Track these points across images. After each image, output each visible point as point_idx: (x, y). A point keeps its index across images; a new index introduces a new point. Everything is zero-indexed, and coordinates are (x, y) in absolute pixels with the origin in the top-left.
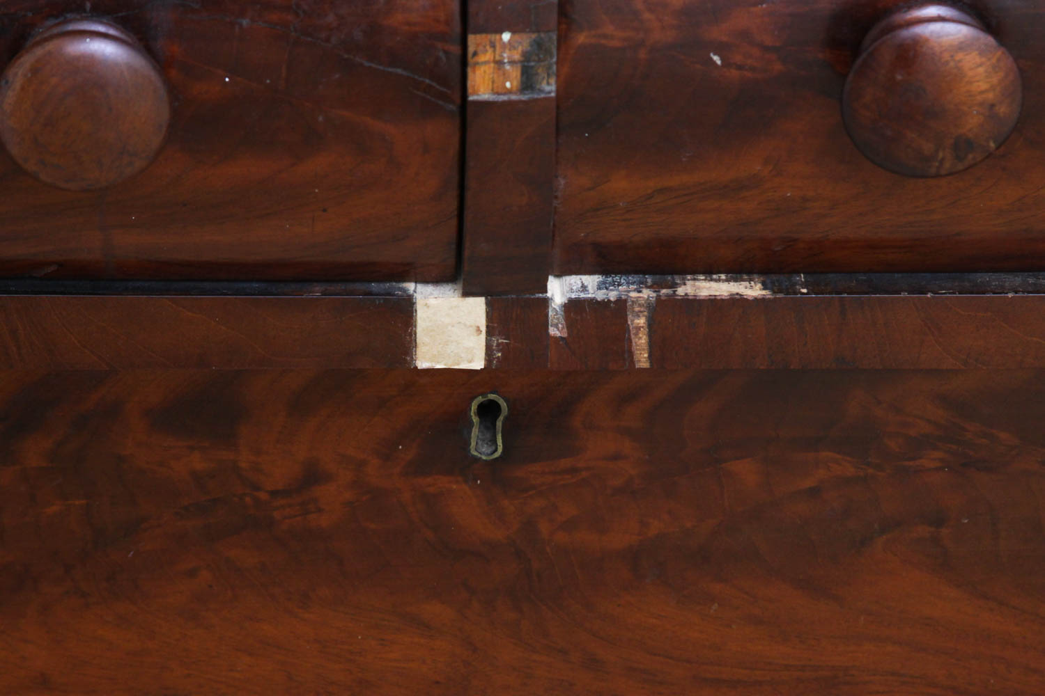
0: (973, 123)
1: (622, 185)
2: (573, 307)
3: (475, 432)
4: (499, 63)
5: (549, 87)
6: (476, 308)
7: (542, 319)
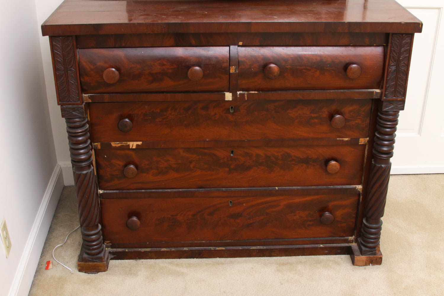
0: (276, 74)
1: (244, 82)
2: (240, 94)
3: (231, 110)
4: (233, 69)
5: (237, 72)
6: (231, 94)
7: (237, 95)
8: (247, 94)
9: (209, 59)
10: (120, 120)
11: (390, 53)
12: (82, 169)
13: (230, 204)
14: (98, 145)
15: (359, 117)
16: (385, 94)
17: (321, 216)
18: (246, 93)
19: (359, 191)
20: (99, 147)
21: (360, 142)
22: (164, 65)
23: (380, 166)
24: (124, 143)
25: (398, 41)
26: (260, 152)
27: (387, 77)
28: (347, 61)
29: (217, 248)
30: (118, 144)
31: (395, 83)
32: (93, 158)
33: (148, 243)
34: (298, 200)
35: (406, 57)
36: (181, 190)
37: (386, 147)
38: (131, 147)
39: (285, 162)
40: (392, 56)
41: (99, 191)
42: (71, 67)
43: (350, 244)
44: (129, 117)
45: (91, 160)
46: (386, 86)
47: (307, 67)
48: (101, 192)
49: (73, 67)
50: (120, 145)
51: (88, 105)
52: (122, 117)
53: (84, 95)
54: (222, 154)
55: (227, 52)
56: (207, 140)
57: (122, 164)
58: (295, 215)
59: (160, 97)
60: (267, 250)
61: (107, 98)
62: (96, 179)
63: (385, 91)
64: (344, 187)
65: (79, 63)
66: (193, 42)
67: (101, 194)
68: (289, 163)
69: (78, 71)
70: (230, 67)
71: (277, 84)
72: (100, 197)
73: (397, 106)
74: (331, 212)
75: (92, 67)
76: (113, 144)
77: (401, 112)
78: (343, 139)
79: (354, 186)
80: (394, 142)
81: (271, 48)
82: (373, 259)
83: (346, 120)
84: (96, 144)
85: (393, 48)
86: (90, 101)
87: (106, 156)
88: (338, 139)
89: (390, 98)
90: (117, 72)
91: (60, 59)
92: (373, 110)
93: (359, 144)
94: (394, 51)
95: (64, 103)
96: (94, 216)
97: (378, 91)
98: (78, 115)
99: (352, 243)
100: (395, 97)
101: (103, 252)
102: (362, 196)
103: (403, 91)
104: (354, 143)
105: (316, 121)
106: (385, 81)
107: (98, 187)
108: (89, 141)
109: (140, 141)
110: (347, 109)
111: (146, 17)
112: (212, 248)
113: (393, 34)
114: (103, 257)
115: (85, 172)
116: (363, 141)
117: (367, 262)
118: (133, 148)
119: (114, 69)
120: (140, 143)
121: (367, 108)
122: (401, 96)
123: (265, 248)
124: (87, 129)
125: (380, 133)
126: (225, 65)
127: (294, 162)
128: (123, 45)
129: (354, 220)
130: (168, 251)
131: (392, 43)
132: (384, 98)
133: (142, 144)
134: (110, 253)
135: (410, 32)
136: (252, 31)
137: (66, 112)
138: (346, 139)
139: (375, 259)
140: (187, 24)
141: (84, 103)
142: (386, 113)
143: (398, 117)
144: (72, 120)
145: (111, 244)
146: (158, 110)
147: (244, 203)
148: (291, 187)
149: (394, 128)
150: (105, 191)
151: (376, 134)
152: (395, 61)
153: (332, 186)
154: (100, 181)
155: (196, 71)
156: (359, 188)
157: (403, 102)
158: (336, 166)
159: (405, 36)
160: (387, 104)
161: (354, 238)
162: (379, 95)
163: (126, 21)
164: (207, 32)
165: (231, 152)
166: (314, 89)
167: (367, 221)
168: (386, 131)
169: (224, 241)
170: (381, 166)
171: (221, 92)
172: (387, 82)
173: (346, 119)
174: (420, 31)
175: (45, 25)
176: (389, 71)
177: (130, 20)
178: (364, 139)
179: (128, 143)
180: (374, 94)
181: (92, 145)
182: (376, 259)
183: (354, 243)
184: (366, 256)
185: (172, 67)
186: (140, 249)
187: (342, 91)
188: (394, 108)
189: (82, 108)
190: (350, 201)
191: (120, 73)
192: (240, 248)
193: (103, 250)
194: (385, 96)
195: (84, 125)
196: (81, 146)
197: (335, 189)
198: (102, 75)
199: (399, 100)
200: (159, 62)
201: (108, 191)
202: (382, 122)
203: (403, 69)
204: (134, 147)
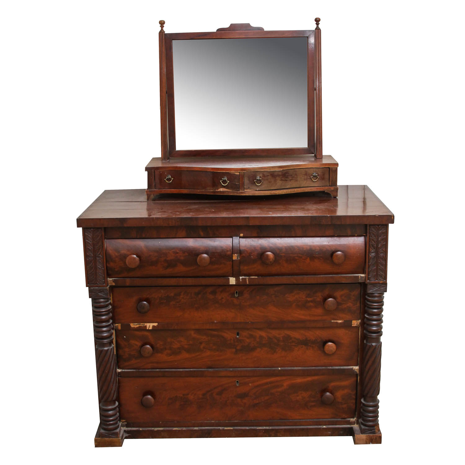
0: (271, 260)
1: (245, 268)
2: (242, 278)
3: (235, 294)
4: (235, 257)
5: (239, 259)
6: (234, 279)
7: (240, 280)
8: (249, 279)
9: (216, 248)
10: (139, 303)
11: (369, 242)
12: (104, 345)
13: (237, 384)
14: (119, 326)
15: (350, 301)
16: (368, 277)
17: (322, 396)
18: (247, 277)
19: (356, 371)
20: (120, 328)
21: (353, 324)
22: (177, 253)
23: (370, 344)
24: (142, 325)
25: (375, 231)
26: (263, 334)
27: (369, 262)
28: (333, 248)
29: (226, 428)
30: (137, 325)
31: (376, 268)
32: (114, 336)
33: (161, 422)
34: (299, 380)
35: (384, 245)
36: (192, 370)
37: (375, 326)
38: (147, 328)
39: (286, 343)
40: (371, 244)
41: (117, 370)
42: (99, 254)
43: (352, 426)
44: (147, 300)
45: (112, 338)
46: (368, 271)
47: (299, 255)
48: (119, 370)
49: (101, 254)
50: (138, 326)
51: (112, 287)
52: (141, 300)
53: (108, 279)
54: (229, 335)
55: (230, 242)
56: (215, 322)
57: (139, 344)
58: (298, 396)
59: (173, 281)
60: (272, 430)
61: (128, 282)
62: (116, 358)
63: (368, 275)
64: (342, 368)
65: (106, 250)
66: (202, 234)
67: (119, 373)
68: (290, 344)
69: (105, 257)
70: (233, 255)
71: (274, 269)
72: (118, 376)
73: (380, 288)
74: (331, 393)
75: (117, 254)
76: (132, 325)
77: (385, 294)
78: (337, 321)
79: (351, 367)
80: (382, 322)
81: (268, 239)
82: (373, 438)
83: (338, 304)
84: (117, 325)
85: (372, 237)
86: (114, 284)
87: (125, 337)
88: (332, 321)
89: (373, 281)
90: (137, 258)
91: (90, 247)
92: (362, 294)
93: (352, 326)
94: (373, 240)
95: (92, 285)
96: (113, 392)
97: (363, 275)
98: (103, 296)
99: (354, 424)
100: (377, 280)
101: (119, 429)
102: (359, 376)
103: (384, 274)
104: (347, 325)
105: (311, 304)
106: (367, 266)
107: (117, 366)
108: (111, 321)
109: (156, 323)
110: (338, 294)
111: (163, 213)
112: (221, 428)
113: (370, 225)
114: (119, 433)
115: (106, 348)
116: (355, 323)
117: (367, 440)
118: (149, 329)
119: (135, 256)
120: (156, 324)
121: (356, 292)
122: (382, 280)
123: (271, 428)
124: (110, 309)
125: (369, 314)
126: (229, 253)
127: (294, 344)
128: (144, 236)
129: (354, 401)
130: (179, 430)
131: (370, 233)
132: (368, 281)
133: (157, 325)
134: (125, 431)
135: (384, 223)
136: (250, 224)
137: (93, 293)
138: (340, 321)
139: (374, 438)
140: (197, 219)
141: (109, 286)
142: (371, 295)
143: (383, 299)
144: (97, 301)
145: (126, 423)
146: (172, 295)
147: (250, 383)
148: (292, 368)
149: (380, 309)
150: (123, 370)
151: (366, 316)
152: (374, 248)
153: (331, 367)
154: (119, 360)
155: (204, 258)
156: (356, 368)
157: (386, 284)
158: (332, 347)
159: (380, 227)
160: (371, 287)
161: (355, 420)
162: (363, 279)
163: (146, 216)
164: (213, 225)
165: (237, 334)
166: (306, 274)
167: (365, 400)
168: (374, 312)
169: (232, 421)
170: (372, 345)
171: (226, 276)
172: (369, 267)
173: (337, 302)
174: (393, 222)
175: (80, 219)
176: (370, 257)
177: (150, 215)
178: (356, 321)
179: (146, 324)
180: (360, 278)
181: (113, 325)
182: (376, 438)
183: (356, 424)
184: (366, 435)
185: (185, 255)
186: (153, 429)
187: (331, 275)
188: (378, 290)
189: (107, 290)
190: (348, 382)
191: (140, 260)
192: (247, 428)
193: (118, 426)
194: (369, 279)
195: (107, 306)
196: (104, 324)
197: (333, 369)
198: (125, 261)
199: (381, 283)
200: (173, 250)
201: (125, 370)
202: (369, 303)
203: (382, 255)
204: (151, 328)
